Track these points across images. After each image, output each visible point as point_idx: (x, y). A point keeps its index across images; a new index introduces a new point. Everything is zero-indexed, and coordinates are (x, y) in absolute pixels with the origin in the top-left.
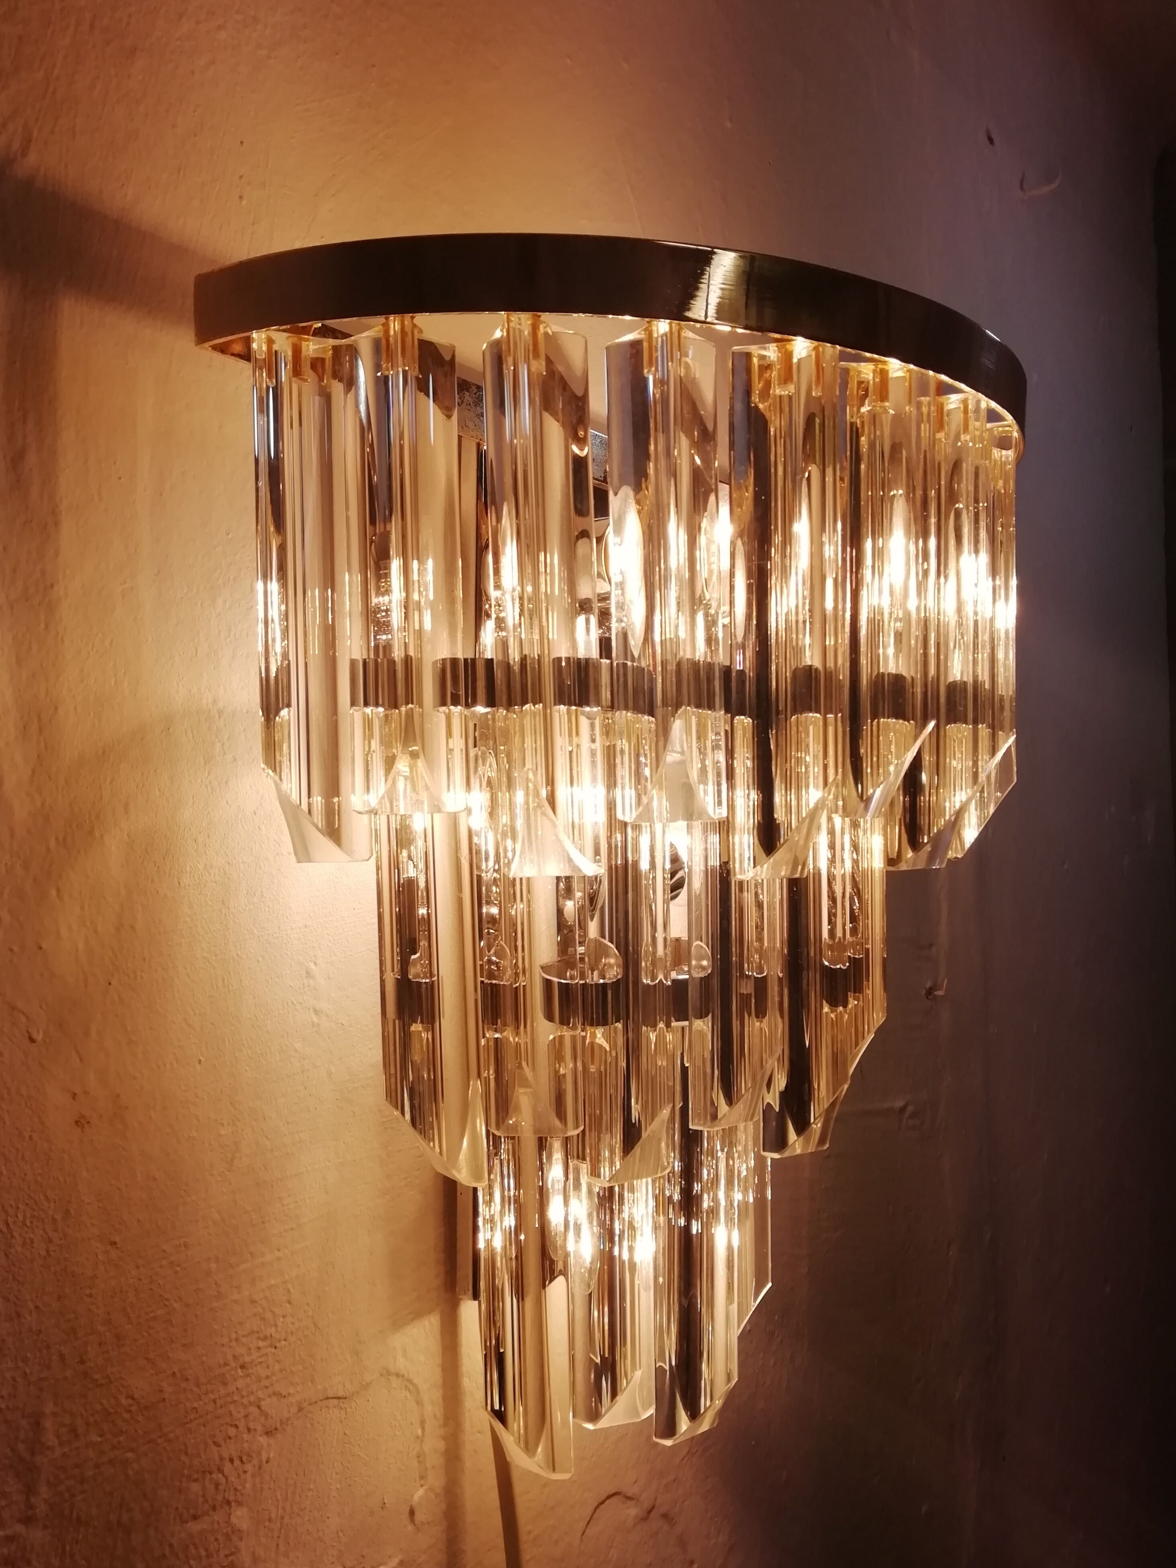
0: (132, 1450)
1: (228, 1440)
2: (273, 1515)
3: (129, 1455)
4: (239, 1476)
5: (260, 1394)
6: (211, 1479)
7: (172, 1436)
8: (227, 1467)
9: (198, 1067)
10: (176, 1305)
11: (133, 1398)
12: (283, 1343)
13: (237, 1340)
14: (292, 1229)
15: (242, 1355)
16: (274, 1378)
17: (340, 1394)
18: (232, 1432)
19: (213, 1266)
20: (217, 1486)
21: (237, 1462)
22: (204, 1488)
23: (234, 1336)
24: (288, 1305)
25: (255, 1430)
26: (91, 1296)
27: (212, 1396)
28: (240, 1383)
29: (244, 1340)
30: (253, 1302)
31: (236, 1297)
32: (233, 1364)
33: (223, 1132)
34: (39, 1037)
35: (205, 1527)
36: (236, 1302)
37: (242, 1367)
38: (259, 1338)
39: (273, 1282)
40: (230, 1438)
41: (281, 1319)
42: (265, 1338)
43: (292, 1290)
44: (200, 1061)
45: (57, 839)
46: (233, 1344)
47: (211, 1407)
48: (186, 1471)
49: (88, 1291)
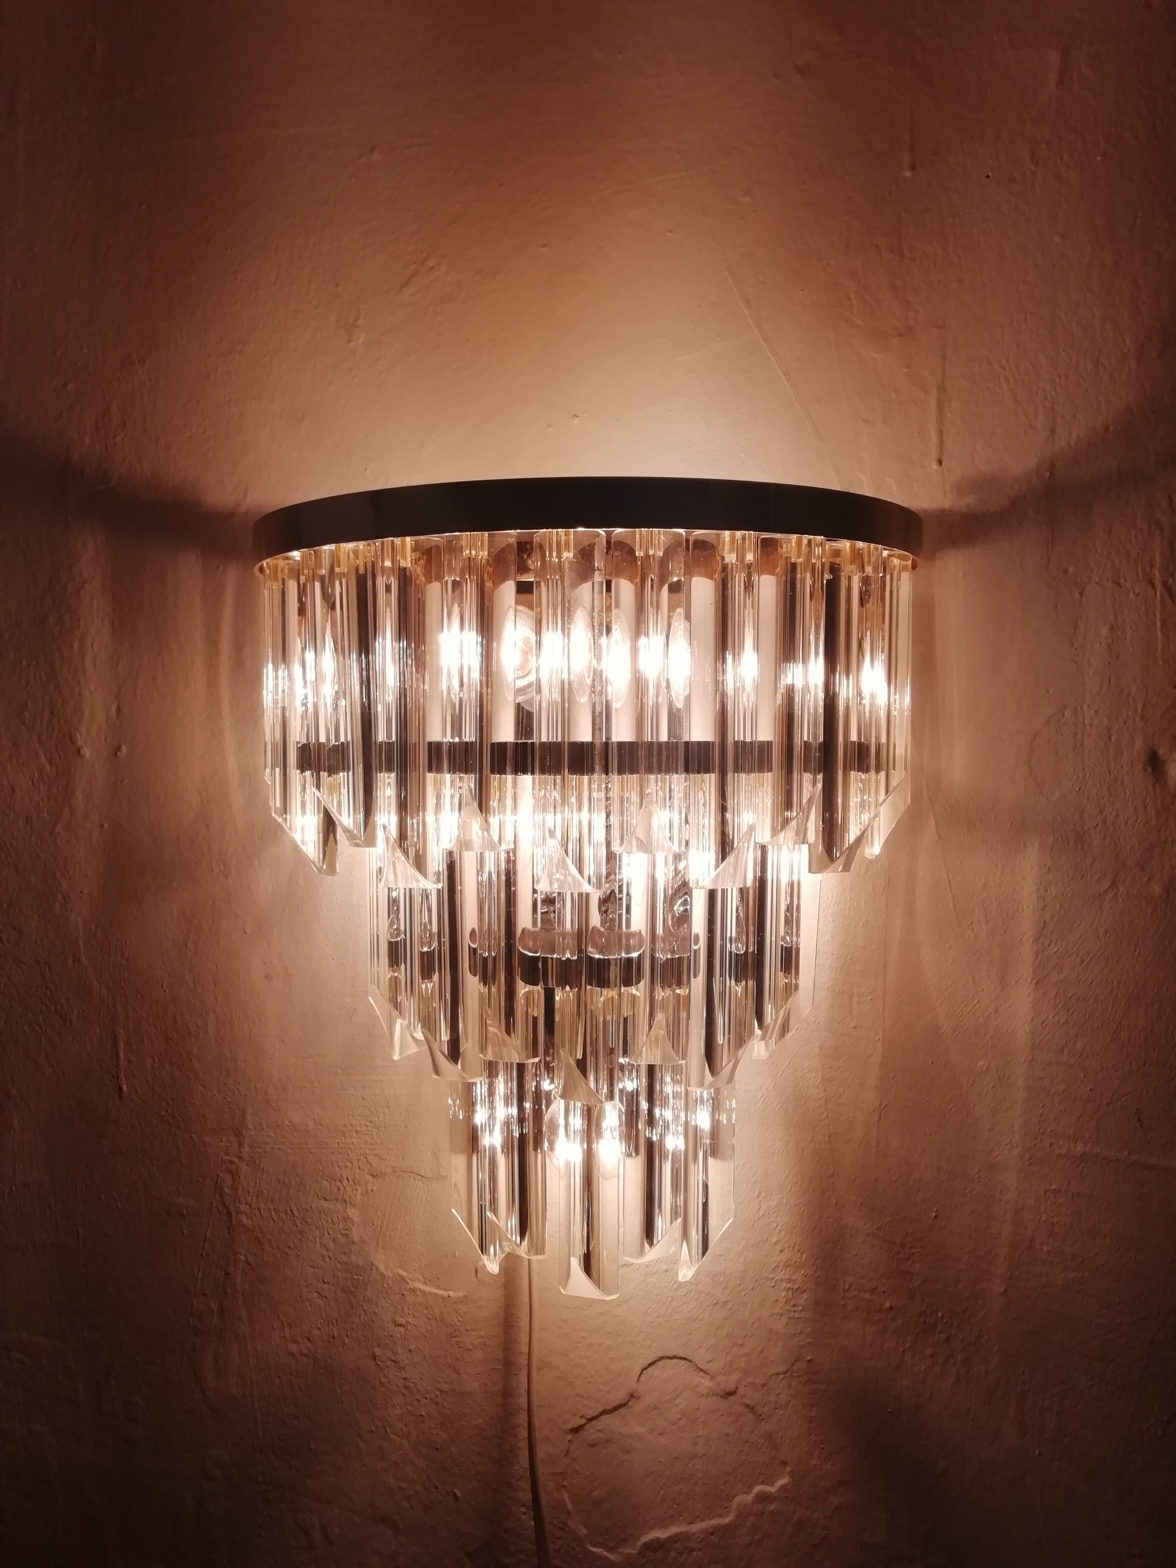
0: (291, 1149)
1: (346, 1168)
2: (375, 1223)
3: (290, 1151)
4: (352, 1191)
5: (367, 1151)
6: (335, 1184)
7: (313, 1151)
8: (345, 1182)
9: (332, 961)
10: (317, 1084)
11: (291, 1122)
12: (383, 1129)
13: (353, 1116)
14: (391, 1066)
15: (356, 1125)
16: (376, 1146)
17: (422, 1173)
18: (349, 1165)
19: (339, 1071)
20: (339, 1189)
21: (351, 1183)
22: (331, 1186)
23: (351, 1113)
24: (387, 1109)
25: (363, 1170)
26: (271, 1063)
27: (337, 1140)
28: (355, 1140)
29: (357, 1118)
30: (363, 1099)
31: (352, 1092)
32: (350, 1128)
33: (347, 1000)
34: (248, 931)
35: (331, 1207)
36: (353, 1095)
37: (357, 1132)
38: (367, 1120)
39: (377, 1092)
40: (348, 1168)
41: (383, 1115)
42: (371, 1122)
43: (389, 1101)
44: (334, 959)
46: (351, 1117)
47: (336, 1146)
48: (320, 1173)
49: (269, 1061)
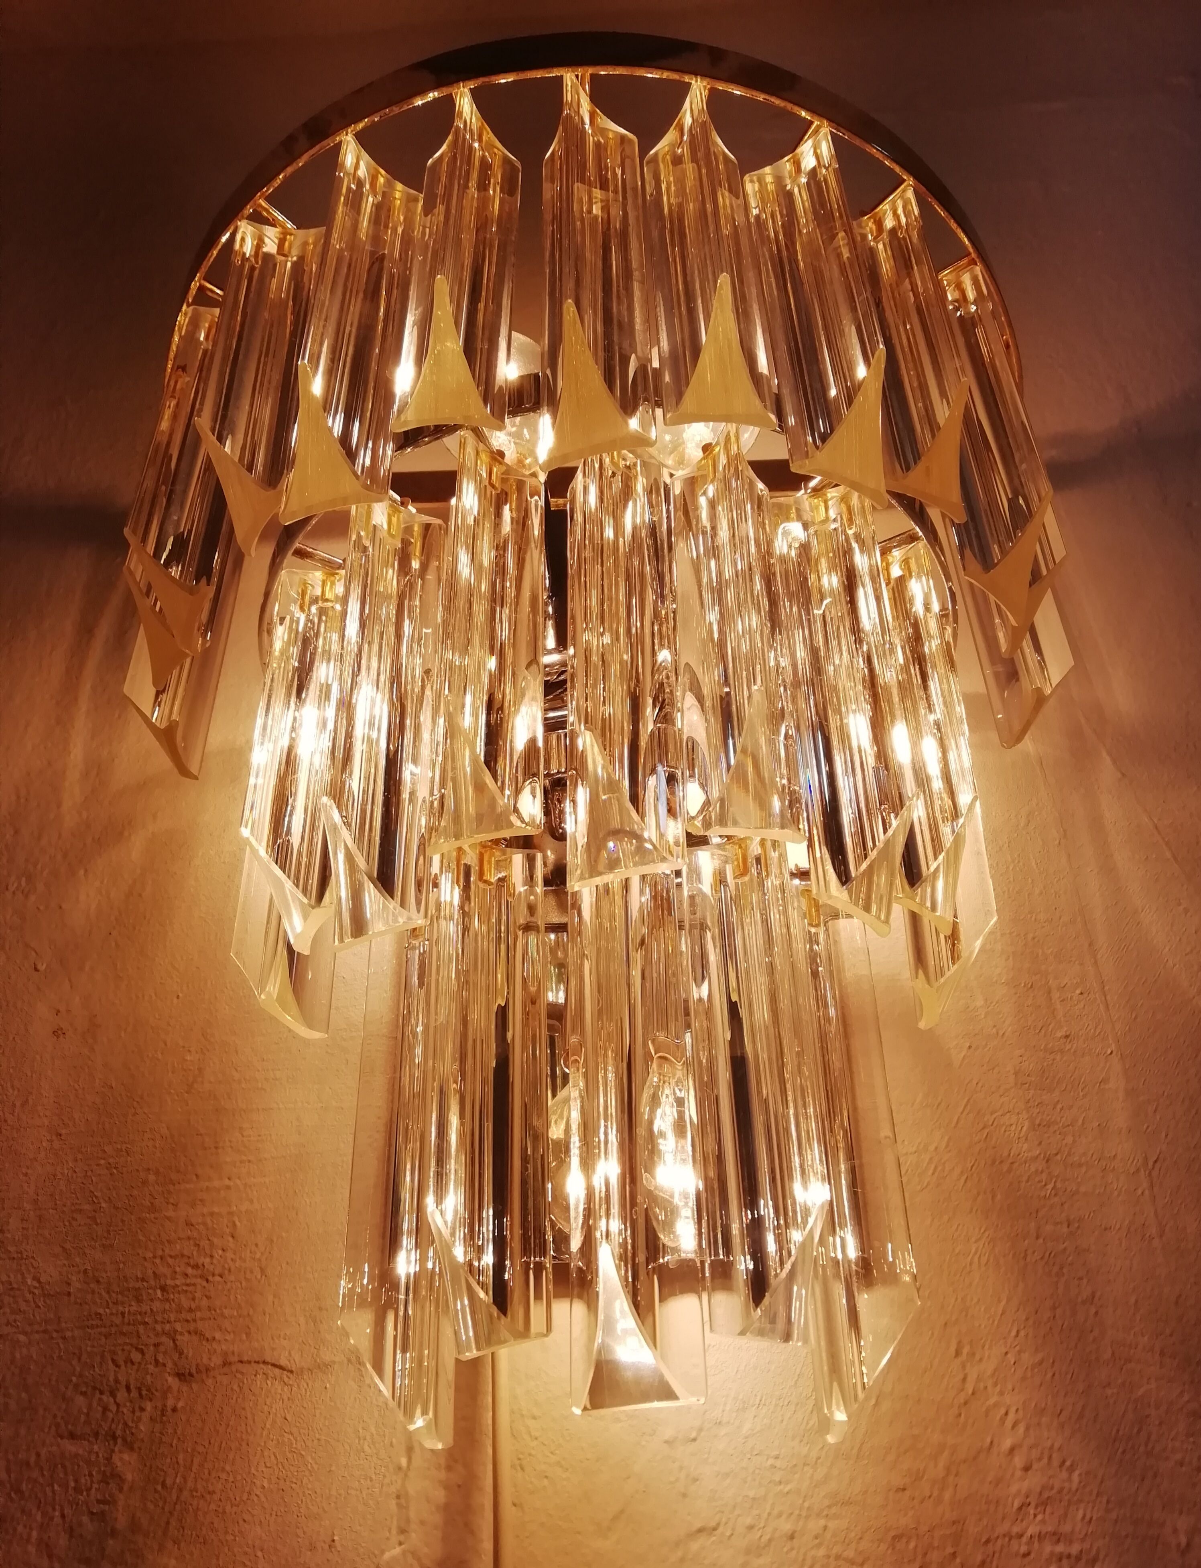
0: (25, 1333)
1: (129, 1364)
2: (169, 1482)
3: (22, 1338)
4: (133, 1412)
5: (178, 1327)
6: (100, 1399)
7: (68, 1334)
8: (122, 1395)
9: (175, 1000)
10: (104, 1205)
11: (39, 1282)
12: (217, 1278)
13: (162, 1258)
14: (249, 1161)
15: (165, 1276)
16: (198, 1314)
17: (283, 1362)
18: (136, 1356)
19: (152, 1178)
20: (105, 1409)
21: (134, 1394)
22: (90, 1407)
23: (160, 1253)
24: (230, 1239)
25: (164, 1365)
26: (26, 1175)
27: (121, 1308)
28: (157, 1306)
29: (170, 1261)
30: (189, 1224)
31: (170, 1213)
32: (152, 1283)
33: (188, 1058)
34: (42, 967)
35: (81, 1452)
36: (169, 1218)
37: (163, 1289)
38: (188, 1264)
39: (216, 1210)
40: (132, 1363)
41: (220, 1252)
42: (196, 1267)
43: (238, 1224)
44: (178, 997)
45: (93, 839)
46: (158, 1261)
47: (118, 1320)
48: (74, 1379)
49: (24, 1170)
